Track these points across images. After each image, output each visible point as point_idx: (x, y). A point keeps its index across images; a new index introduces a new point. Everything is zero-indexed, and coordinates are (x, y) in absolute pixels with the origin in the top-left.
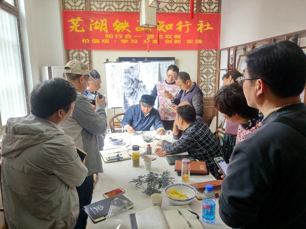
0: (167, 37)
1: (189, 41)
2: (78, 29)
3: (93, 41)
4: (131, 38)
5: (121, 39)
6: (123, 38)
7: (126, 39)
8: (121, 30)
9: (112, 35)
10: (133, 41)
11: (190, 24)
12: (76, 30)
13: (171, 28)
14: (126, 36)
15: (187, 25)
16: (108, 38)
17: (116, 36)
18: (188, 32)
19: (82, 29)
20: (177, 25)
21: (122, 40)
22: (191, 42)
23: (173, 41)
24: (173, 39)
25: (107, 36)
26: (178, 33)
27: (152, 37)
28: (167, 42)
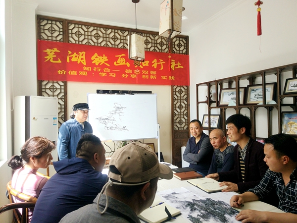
0: (144, 73)
1: (164, 78)
2: (53, 60)
3: (69, 72)
4: (109, 71)
5: (100, 72)
6: (102, 71)
7: (104, 72)
8: (100, 63)
9: (90, 68)
10: (111, 75)
11: (164, 62)
12: (51, 61)
13: (147, 65)
14: (105, 70)
15: (161, 63)
16: (86, 71)
17: (95, 70)
18: (162, 69)
19: (58, 60)
20: (153, 62)
22: (165, 78)
23: (149, 77)
24: (150, 75)
25: (85, 68)
26: (153, 69)
27: (130, 71)
28: (144, 77)
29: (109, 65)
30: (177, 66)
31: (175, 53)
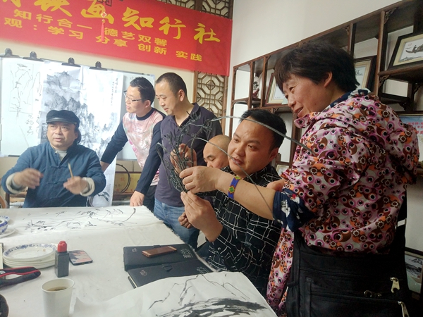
0: (142, 39)
1: (181, 54)
4: (70, 26)
5: (49, 25)
6: (55, 24)
7: (59, 27)
8: (51, 8)
9: (30, 14)
10: (74, 33)
11: (184, 26)
13: (149, 25)
14: (61, 22)
15: (179, 26)
16: (19, 18)
17: (39, 18)
18: (178, 37)
20: (161, 22)
21: (51, 28)
22: (183, 56)
23: (152, 49)
24: (153, 45)
25: (18, 13)
26: (161, 35)
27: (114, 32)
28: (141, 47)
29: (70, 15)
30: (209, 36)
31: (206, 11)
